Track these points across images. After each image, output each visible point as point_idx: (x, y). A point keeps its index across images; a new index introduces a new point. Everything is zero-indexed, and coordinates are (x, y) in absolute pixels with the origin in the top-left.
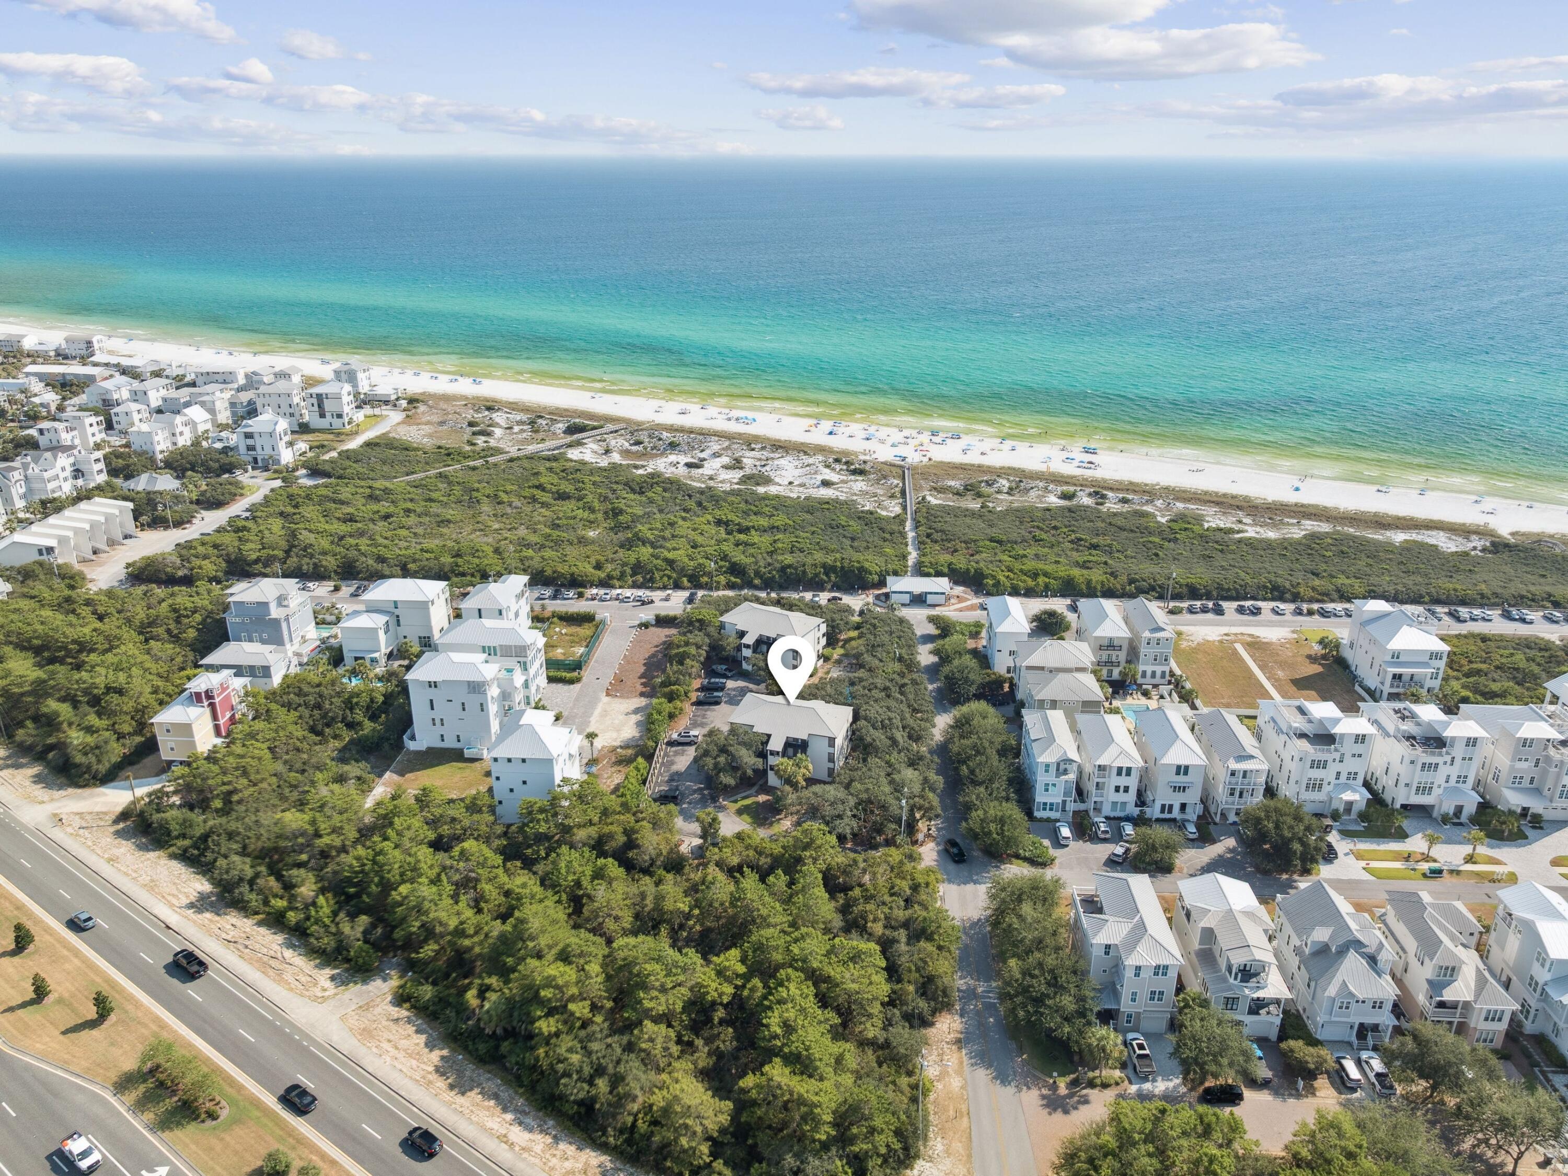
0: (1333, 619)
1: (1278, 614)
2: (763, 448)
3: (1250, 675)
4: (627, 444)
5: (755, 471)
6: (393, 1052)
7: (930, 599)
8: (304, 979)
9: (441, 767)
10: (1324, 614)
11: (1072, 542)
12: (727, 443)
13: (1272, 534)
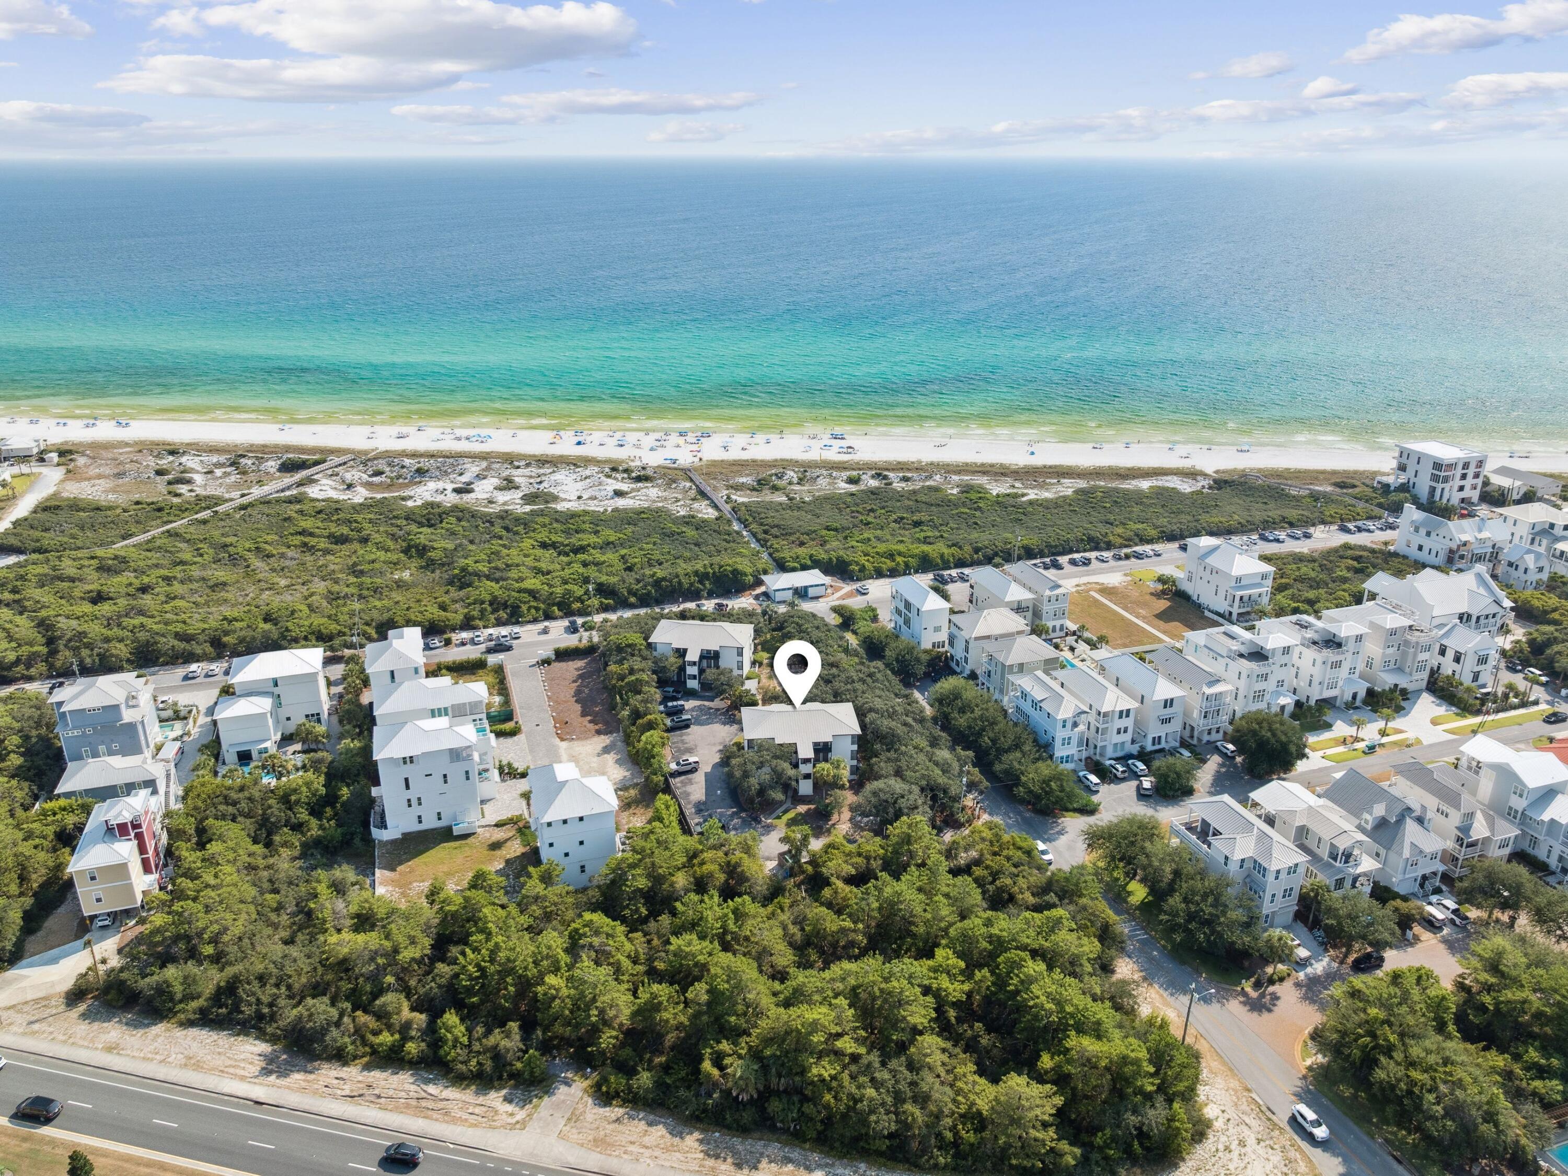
0: (1146, 560)
1: (1103, 561)
2: (528, 465)
3: (1123, 619)
4: (365, 476)
5: (533, 490)
6: (647, 1153)
7: (812, 592)
8: (477, 1110)
9: (432, 852)
10: (1138, 556)
11: (895, 521)
12: (484, 464)
13: (1047, 495)
